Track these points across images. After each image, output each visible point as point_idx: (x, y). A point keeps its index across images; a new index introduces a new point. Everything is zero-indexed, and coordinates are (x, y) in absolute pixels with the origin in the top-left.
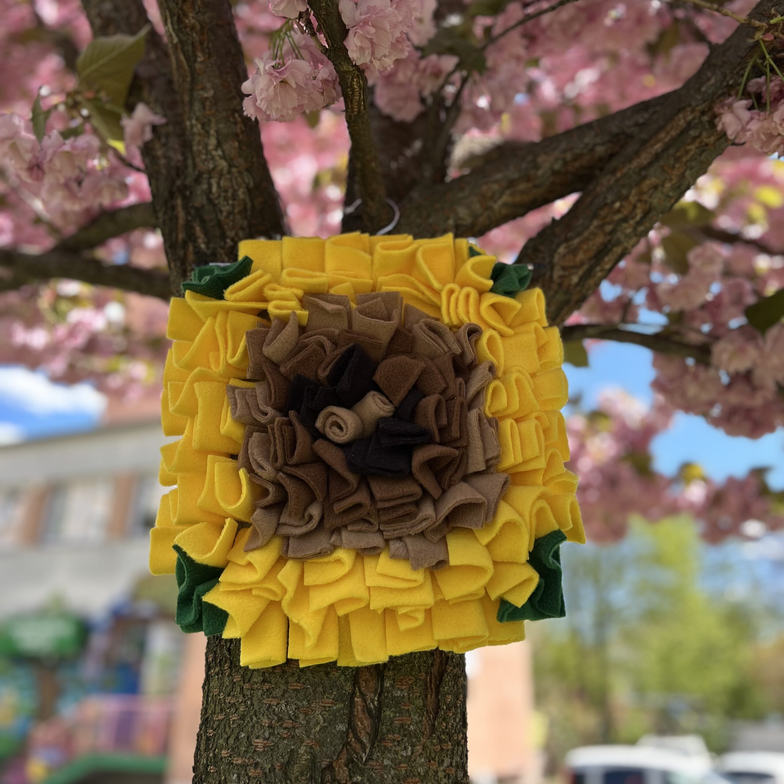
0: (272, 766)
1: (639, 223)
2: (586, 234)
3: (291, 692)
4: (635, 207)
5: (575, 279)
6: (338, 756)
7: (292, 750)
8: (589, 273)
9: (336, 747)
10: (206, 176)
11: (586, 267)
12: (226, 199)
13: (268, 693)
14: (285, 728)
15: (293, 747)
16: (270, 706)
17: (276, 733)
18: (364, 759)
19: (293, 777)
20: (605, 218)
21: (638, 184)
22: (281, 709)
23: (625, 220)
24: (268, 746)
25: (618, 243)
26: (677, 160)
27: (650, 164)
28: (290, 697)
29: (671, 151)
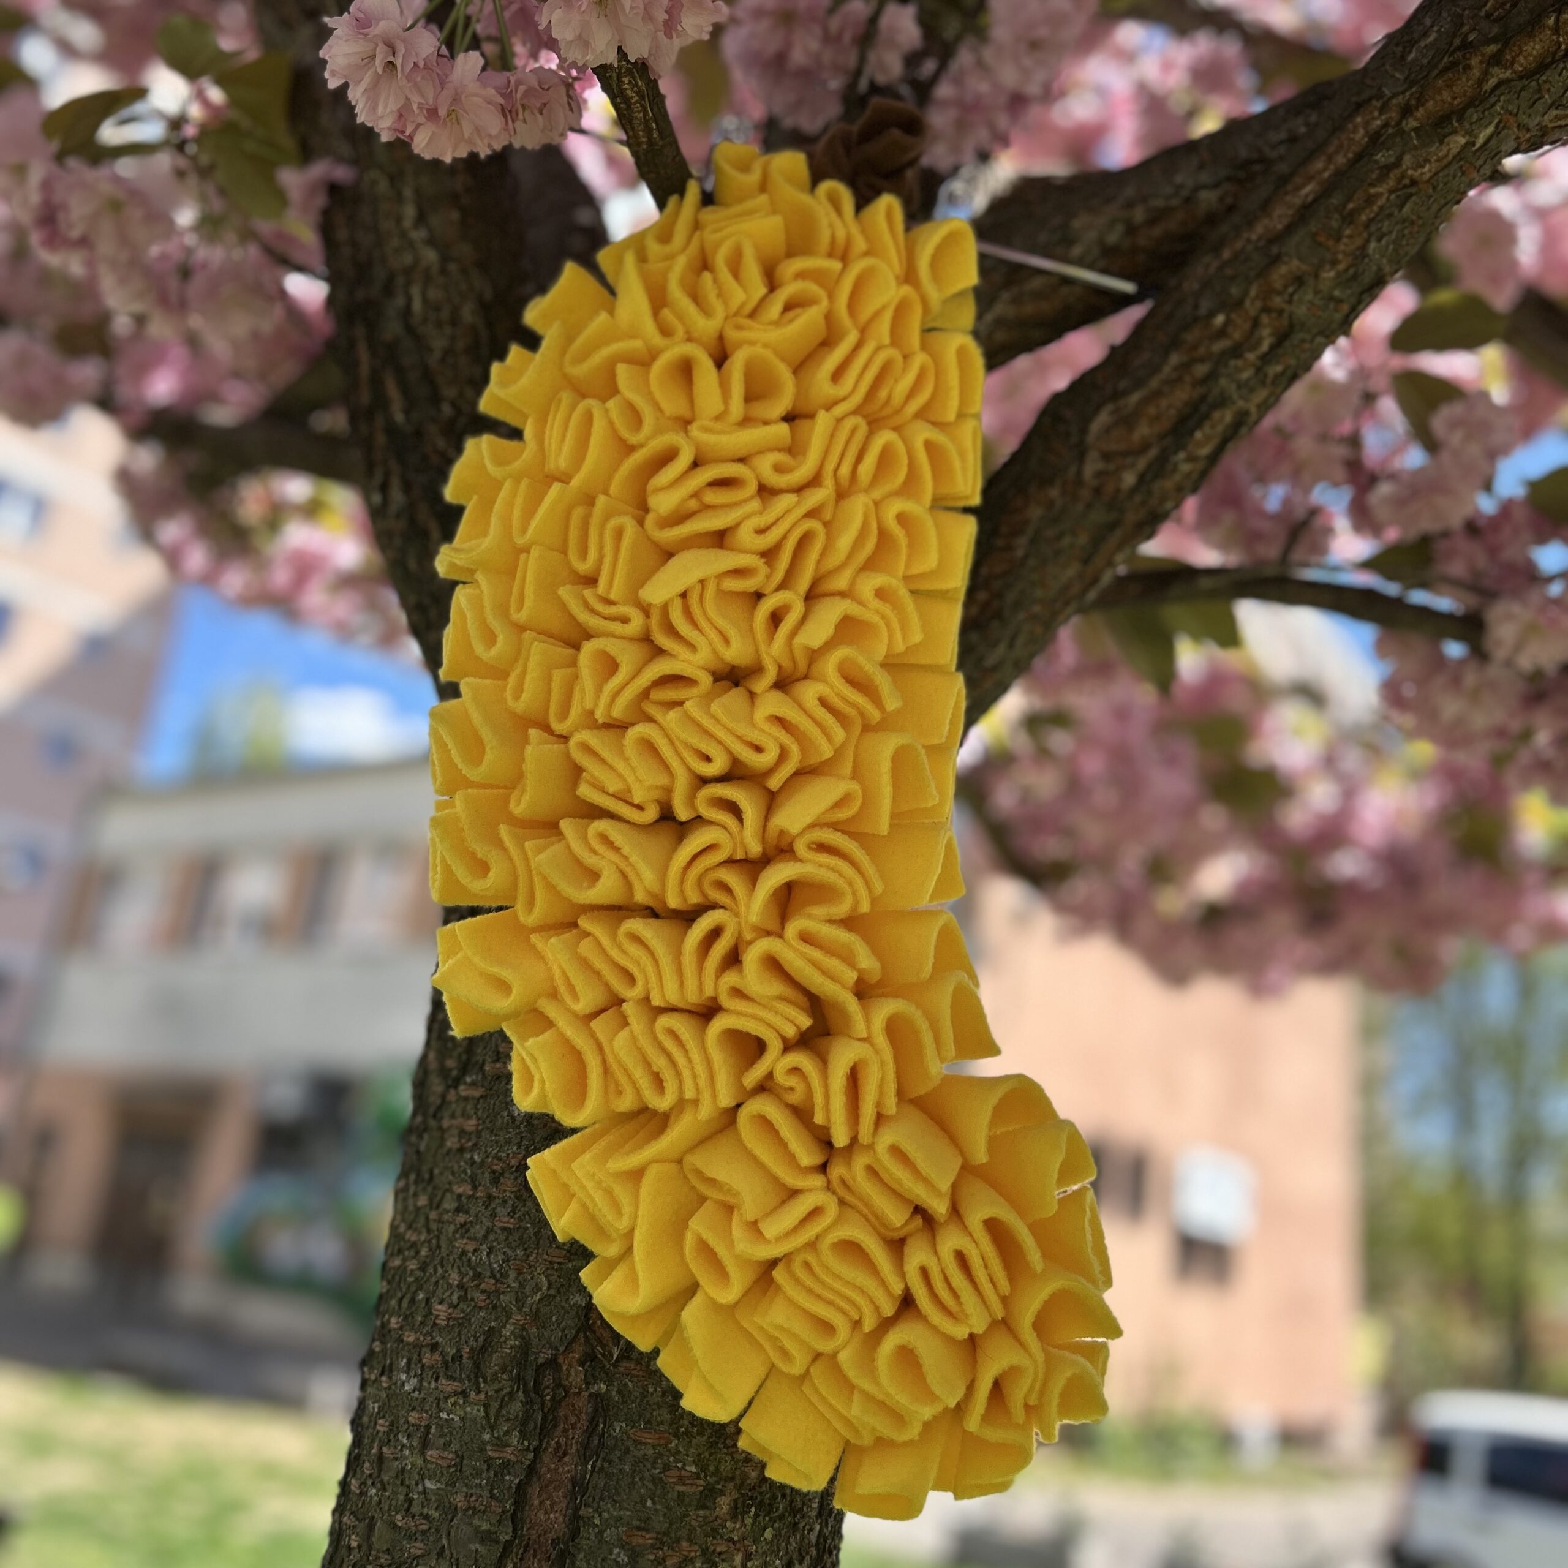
0: (458, 1351)
1: (1266, 359)
2: (1154, 383)
3: (499, 1231)
4: (1256, 323)
5: (1129, 479)
6: (567, 1347)
7: (491, 1329)
8: (1160, 467)
9: (566, 1332)
10: (400, 280)
11: (1153, 452)
12: (439, 325)
13: (464, 1230)
14: (483, 1292)
15: (493, 1324)
16: (464, 1253)
17: (469, 1298)
18: (615, 1356)
19: (489, 1373)
20: (1195, 347)
21: (1263, 273)
22: (481, 1259)
23: (1236, 351)
24: (455, 1319)
25: (1223, 401)
26: (1349, 218)
27: (1290, 229)
28: (497, 1239)
29: (1335, 200)
